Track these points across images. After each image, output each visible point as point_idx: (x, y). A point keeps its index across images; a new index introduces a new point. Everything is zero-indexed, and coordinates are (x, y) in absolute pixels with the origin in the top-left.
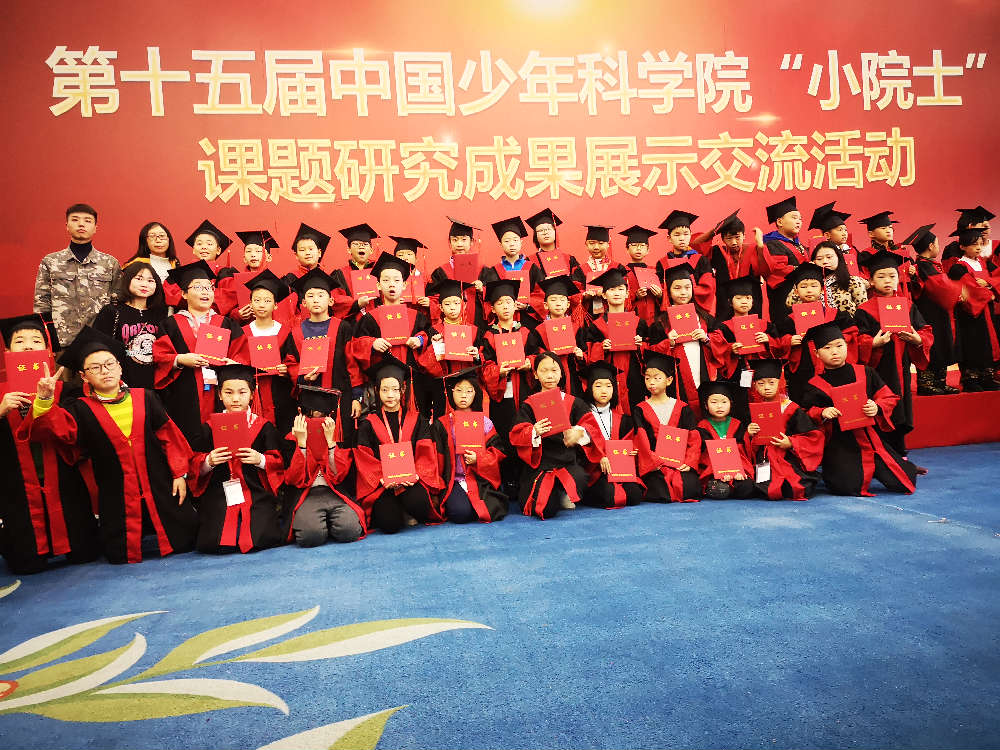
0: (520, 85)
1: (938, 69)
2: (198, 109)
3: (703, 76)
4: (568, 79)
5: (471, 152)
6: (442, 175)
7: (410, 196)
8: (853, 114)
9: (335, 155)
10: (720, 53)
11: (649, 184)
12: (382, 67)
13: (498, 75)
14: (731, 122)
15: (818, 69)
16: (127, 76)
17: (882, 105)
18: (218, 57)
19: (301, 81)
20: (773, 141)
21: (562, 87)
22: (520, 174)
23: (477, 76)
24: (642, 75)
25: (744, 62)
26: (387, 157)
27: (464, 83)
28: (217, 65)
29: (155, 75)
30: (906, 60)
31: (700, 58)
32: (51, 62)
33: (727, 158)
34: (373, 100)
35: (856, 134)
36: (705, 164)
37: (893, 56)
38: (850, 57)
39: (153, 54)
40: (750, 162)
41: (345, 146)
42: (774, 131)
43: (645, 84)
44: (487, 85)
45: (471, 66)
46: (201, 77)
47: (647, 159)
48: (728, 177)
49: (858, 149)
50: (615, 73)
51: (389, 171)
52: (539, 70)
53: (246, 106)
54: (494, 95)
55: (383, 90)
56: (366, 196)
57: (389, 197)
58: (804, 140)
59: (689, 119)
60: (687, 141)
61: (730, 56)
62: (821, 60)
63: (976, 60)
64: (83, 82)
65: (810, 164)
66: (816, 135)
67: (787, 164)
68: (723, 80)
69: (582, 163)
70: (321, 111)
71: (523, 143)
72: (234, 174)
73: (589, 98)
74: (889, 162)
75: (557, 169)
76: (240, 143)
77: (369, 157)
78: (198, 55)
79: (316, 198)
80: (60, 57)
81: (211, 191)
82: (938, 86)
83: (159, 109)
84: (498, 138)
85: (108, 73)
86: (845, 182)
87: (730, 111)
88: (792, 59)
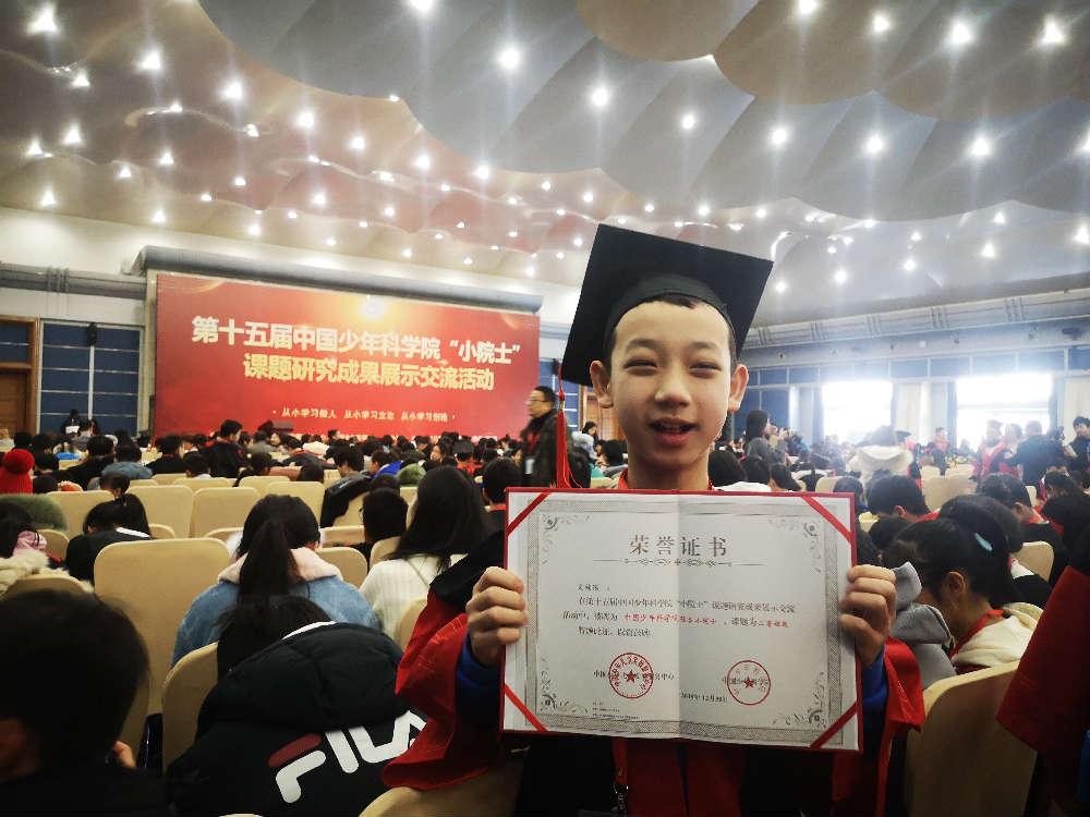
0: (360, 343)
1: (503, 350)
2: (246, 343)
3: (424, 346)
4: (377, 342)
5: (341, 365)
6: (330, 373)
7: (318, 379)
8: (473, 363)
9: (292, 363)
10: (430, 338)
11: (402, 382)
12: (312, 333)
13: (353, 340)
14: (433, 363)
15: (462, 347)
16: (222, 329)
17: (484, 361)
18: (254, 325)
19: (283, 336)
20: (446, 370)
21: (375, 345)
22: (358, 374)
23: (345, 341)
24: (403, 342)
25: (438, 342)
26: (311, 365)
27: (341, 341)
28: (254, 329)
29: (232, 330)
30: (493, 346)
31: (423, 339)
32: (195, 322)
33: (430, 375)
34: (308, 345)
35: (474, 370)
36: (423, 376)
37: (489, 344)
38: (474, 343)
39: (232, 322)
40: (437, 377)
41: (297, 360)
42: (447, 366)
43: (404, 347)
44: (349, 339)
45: (343, 335)
46: (248, 332)
47: (402, 373)
48: (430, 382)
49: (475, 376)
50: (394, 342)
51: (312, 370)
52: (367, 338)
53: (263, 343)
54: (350, 346)
55: (312, 342)
56: (302, 378)
57: (311, 379)
58: (456, 370)
59: (418, 360)
60: (417, 367)
61: (433, 340)
62: (465, 344)
63: (517, 348)
64: (205, 330)
65: (458, 379)
66: (461, 369)
67: (450, 379)
68: (431, 348)
69: (380, 373)
70: (289, 346)
71: (360, 364)
72: (256, 367)
73: (384, 350)
74: (486, 381)
75: (370, 374)
76: (260, 356)
77: (305, 365)
78: (248, 324)
79: (285, 378)
80: (198, 320)
81: (248, 373)
82: (503, 356)
83: (231, 341)
84: (351, 361)
85: (215, 327)
86: (469, 387)
87: (432, 359)
88: (454, 343)
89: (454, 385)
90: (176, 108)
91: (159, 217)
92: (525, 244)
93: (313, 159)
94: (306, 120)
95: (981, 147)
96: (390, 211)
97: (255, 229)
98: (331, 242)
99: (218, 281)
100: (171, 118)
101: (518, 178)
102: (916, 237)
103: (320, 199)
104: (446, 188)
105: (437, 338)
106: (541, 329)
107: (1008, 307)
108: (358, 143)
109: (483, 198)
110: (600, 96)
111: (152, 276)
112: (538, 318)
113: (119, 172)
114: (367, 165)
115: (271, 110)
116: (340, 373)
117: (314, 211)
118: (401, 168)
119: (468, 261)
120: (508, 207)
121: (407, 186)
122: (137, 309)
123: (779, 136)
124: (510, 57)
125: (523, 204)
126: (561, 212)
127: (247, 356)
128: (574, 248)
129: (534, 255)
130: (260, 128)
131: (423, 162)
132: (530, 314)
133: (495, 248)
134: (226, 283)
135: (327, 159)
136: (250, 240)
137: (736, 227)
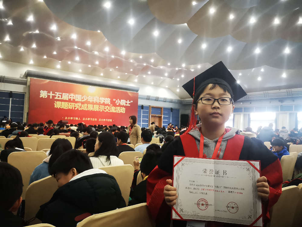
0: (88, 99)
1: (128, 102)
2: (55, 98)
3: (106, 100)
4: (93, 99)
5: (82, 105)
6: (79, 107)
7: (76, 109)
8: (120, 106)
9: (68, 104)
10: (108, 98)
11: (99, 110)
12: (74, 96)
13: (86, 98)
14: (108, 105)
15: (117, 101)
16: (48, 94)
17: (123, 105)
18: (58, 93)
19: (66, 97)
20: (112, 107)
21: (92, 100)
22: (87, 108)
23: (84, 98)
24: (100, 99)
25: (110, 99)
26: (74, 105)
27: (82, 98)
28: (57, 94)
29: (51, 94)
30: (125, 101)
31: (106, 98)
32: (41, 92)
33: (107, 109)
34: (73, 99)
35: (120, 107)
36: (105, 109)
37: (124, 100)
38: (120, 100)
39: (51, 92)
40: (110, 109)
41: (70, 103)
42: (112, 106)
43: (100, 100)
44: (85, 98)
46: (56, 95)
47: (100, 108)
48: (107, 110)
49: (120, 109)
50: (97, 99)
51: (74, 106)
52: (90, 98)
53: (60, 98)
54: (85, 100)
55: (74, 98)
56: (71, 108)
57: (73, 109)
58: (115, 107)
59: (104, 104)
60: (104, 106)
61: (109, 99)
62: (117, 100)
63: (132, 102)
64: (43, 94)
65: (115, 110)
66: (116, 107)
67: (113, 110)
68: (108, 101)
69: (93, 107)
70: (68, 99)
71: (88, 105)
72: (58, 105)
73: (95, 101)
74: (123, 110)
75: (90, 108)
76: (59, 102)
77: (72, 105)
78: (56, 93)
79: (66, 108)
80: (41, 91)
81: (55, 107)
82: (128, 104)
83: (51, 98)
84: (85, 104)
85: (46, 93)
86: (118, 112)
87: (108, 104)
88: (114, 100)
89: (114, 111)
90: (37, 32)
91: (31, 62)
92: (135, 73)
93: (76, 47)
94: (74, 36)
95: (258, 51)
96: (97, 63)
97: (59, 66)
98: (80, 71)
99: (48, 81)
100: (36, 34)
101: (133, 55)
102: (240, 74)
103: (77, 58)
104: (113, 57)
105: (110, 98)
106: (139, 97)
107: (264, 94)
108: (89, 43)
109: (124, 60)
110: (156, 33)
111: (29, 78)
112: (138, 93)
113: (20, 49)
114: (91, 50)
115: (64, 33)
116: (82, 107)
117: (76, 62)
118: (101, 51)
119: (119, 77)
120: (130, 63)
121: (102, 56)
122: (24, 87)
123: (204, 46)
124: (132, 22)
125: (134, 62)
126: (145, 64)
127: (55, 102)
128: (148, 74)
129: (137, 76)
130: (61, 38)
131: (107, 49)
132: (136, 92)
133: (126, 74)
134: (50, 81)
135: (80, 48)
136: (57, 69)
137: (192, 70)
